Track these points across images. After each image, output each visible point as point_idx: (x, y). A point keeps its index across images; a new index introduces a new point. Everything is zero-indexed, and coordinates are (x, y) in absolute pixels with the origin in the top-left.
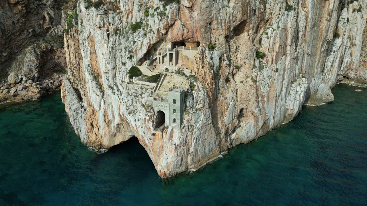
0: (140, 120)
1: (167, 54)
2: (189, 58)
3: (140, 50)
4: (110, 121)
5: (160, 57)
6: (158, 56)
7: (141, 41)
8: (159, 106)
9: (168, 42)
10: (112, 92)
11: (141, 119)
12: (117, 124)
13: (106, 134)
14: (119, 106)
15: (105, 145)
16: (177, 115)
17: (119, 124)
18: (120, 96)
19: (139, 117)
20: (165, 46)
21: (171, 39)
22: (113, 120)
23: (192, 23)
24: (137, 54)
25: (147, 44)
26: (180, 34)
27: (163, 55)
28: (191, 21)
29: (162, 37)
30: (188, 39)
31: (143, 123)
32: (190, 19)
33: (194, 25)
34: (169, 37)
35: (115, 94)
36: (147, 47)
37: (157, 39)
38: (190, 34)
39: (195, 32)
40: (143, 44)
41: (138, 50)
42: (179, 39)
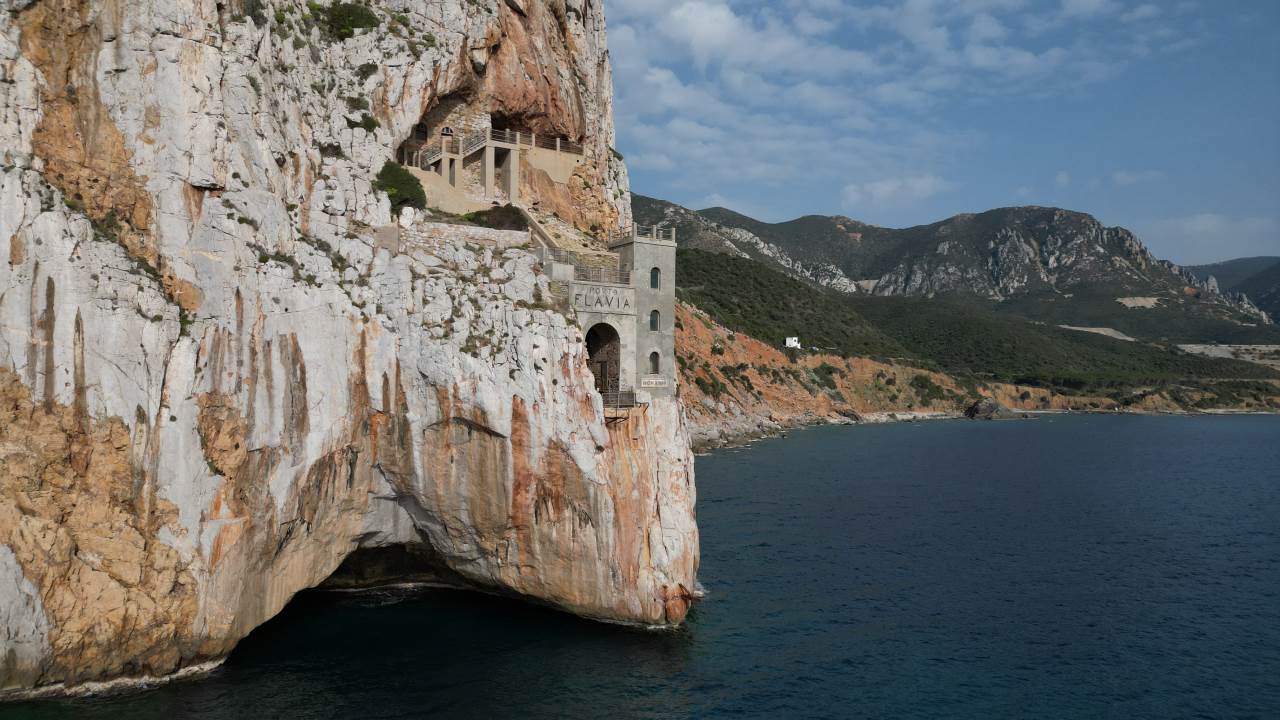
0: (541, 364)
1: (484, 148)
2: (553, 179)
3: (400, 107)
5: (452, 161)
6: (445, 156)
7: (404, 69)
8: (599, 301)
9: (481, 106)
10: (297, 277)
11: (544, 359)
12: (320, 461)
13: (225, 548)
14: (356, 341)
15: (205, 632)
16: (663, 337)
17: (331, 456)
18: (356, 290)
19: (536, 350)
20: (466, 120)
21: (493, 97)
22: (291, 438)
23: (539, 66)
24: (388, 118)
25: (425, 89)
26: (520, 86)
27: (467, 154)
28: (535, 58)
29: (469, 80)
30: (533, 117)
31: (559, 376)
32: (532, 52)
33: (545, 74)
34: (489, 85)
35: (319, 286)
36: (423, 102)
37: (458, 79)
38: (541, 98)
39: (550, 97)
40: (407, 84)
41: (392, 104)
42: (516, 105)
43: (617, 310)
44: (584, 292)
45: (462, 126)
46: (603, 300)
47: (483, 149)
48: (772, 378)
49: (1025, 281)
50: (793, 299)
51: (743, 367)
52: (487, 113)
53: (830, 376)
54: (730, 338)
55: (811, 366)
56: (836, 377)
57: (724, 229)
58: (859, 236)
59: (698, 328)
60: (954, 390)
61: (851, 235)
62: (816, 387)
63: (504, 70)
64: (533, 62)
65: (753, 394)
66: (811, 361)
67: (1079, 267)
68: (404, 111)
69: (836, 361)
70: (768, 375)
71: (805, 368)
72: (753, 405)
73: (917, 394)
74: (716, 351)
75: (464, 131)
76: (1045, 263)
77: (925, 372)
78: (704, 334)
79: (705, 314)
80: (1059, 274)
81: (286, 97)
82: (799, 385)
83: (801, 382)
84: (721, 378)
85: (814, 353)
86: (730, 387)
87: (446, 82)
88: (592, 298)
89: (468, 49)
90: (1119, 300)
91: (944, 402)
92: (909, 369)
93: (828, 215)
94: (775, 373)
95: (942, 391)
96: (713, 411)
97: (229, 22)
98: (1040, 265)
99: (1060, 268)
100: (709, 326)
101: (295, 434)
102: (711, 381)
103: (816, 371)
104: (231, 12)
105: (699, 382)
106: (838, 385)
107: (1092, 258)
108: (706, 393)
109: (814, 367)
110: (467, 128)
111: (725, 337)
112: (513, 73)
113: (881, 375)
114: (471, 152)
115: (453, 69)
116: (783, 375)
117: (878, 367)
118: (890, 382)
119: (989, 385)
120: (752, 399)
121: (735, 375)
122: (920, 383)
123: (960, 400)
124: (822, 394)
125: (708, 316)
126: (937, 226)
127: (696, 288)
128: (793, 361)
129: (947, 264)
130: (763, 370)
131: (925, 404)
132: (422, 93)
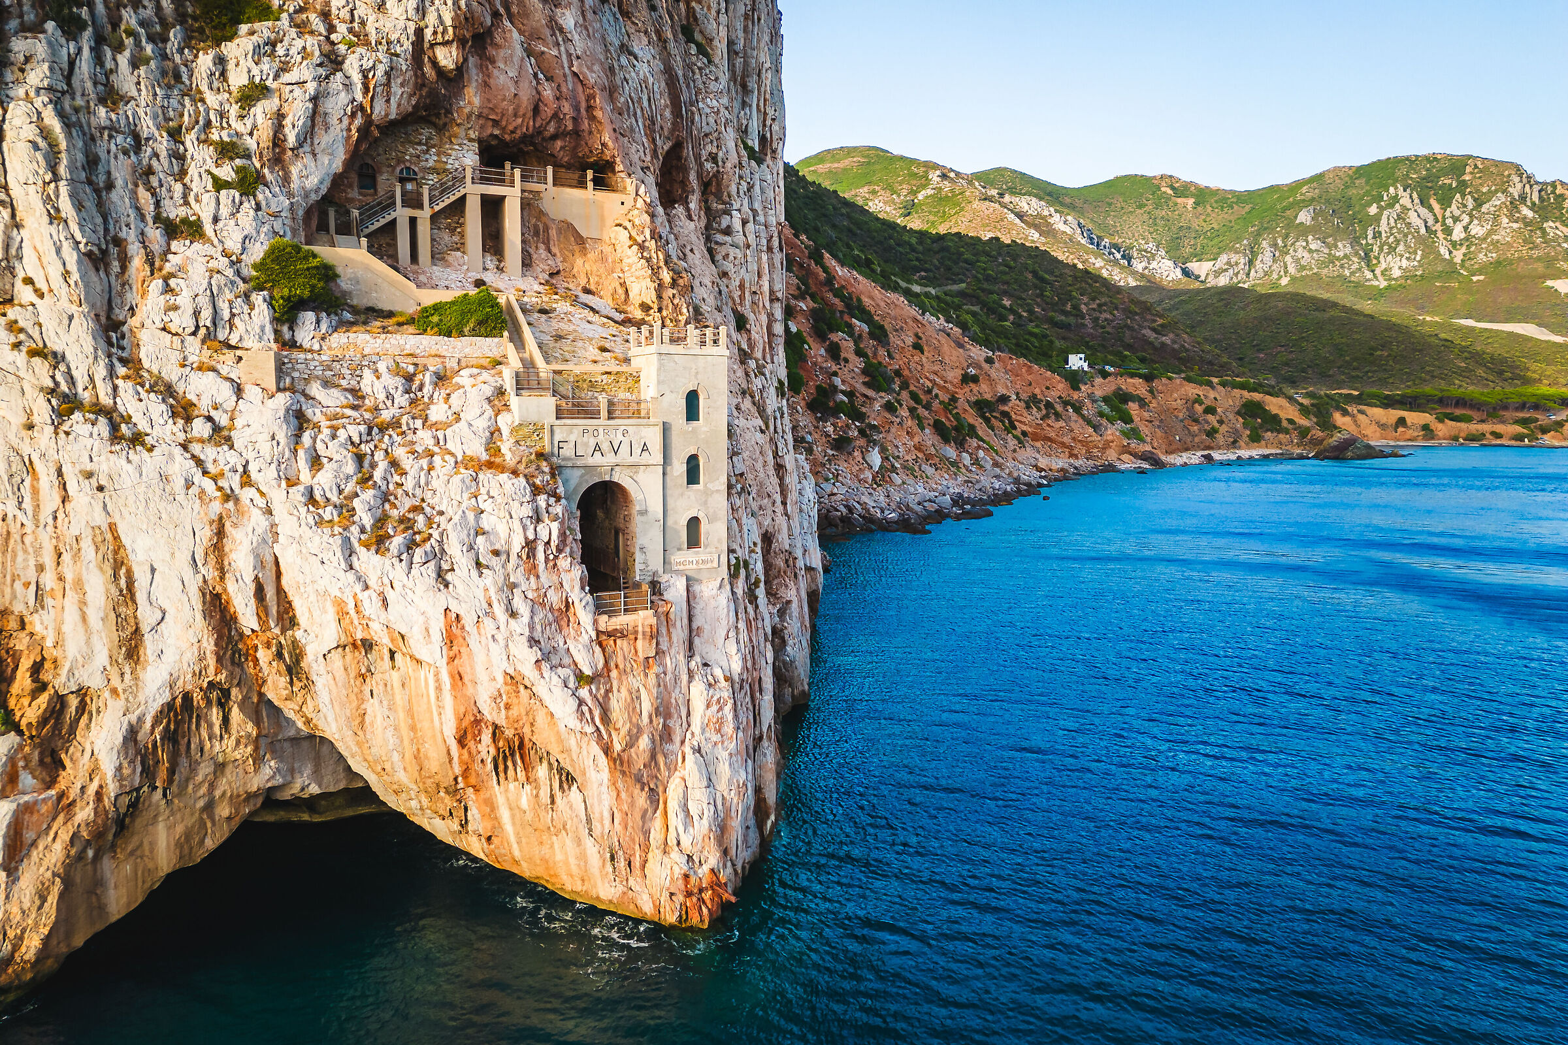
0: (490, 560)
1: (464, 197)
2: (584, 235)
3: (307, 148)
4: (73, 702)
5: (413, 221)
6: (402, 214)
7: (311, 87)
8: (597, 448)
9: (461, 131)
10: (115, 436)
11: (495, 553)
12: (170, 706)
14: (206, 534)
16: (707, 493)
17: (187, 697)
18: (209, 453)
20: (438, 154)
21: (479, 116)
22: (122, 674)
23: (564, 57)
24: (283, 169)
25: (353, 115)
26: (526, 95)
27: (437, 208)
28: (558, 44)
29: (433, 93)
30: (554, 137)
31: (517, 577)
32: (553, 34)
33: (575, 69)
34: (472, 98)
35: (151, 449)
36: (349, 137)
37: (411, 95)
38: (567, 108)
39: (583, 105)
40: (321, 109)
41: (291, 146)
42: (520, 125)
43: (631, 460)
44: (572, 438)
45: (431, 164)
46: (605, 446)
47: (463, 199)
48: (1044, 412)
49: (1418, 258)
50: (1085, 299)
51: (1004, 399)
52: (471, 140)
53: (1125, 407)
54: (989, 361)
55: (1099, 393)
56: (1133, 407)
57: (1007, 198)
58: (1191, 201)
59: (946, 348)
60: (1296, 420)
61: (1179, 200)
62: (1104, 422)
63: (496, 72)
64: (554, 52)
65: (1015, 437)
66: (1102, 387)
67: (1495, 237)
68: (314, 155)
69: (1136, 386)
70: (1039, 409)
71: (1090, 396)
72: (1015, 451)
73: (1245, 426)
74: (967, 379)
75: (434, 170)
76: (1448, 231)
77: (1257, 396)
78: (952, 354)
79: (955, 329)
80: (1468, 247)
81: (113, 148)
82: (1081, 421)
83: (1083, 417)
84: (972, 418)
85: (1106, 376)
86: (982, 429)
87: (388, 101)
88: (586, 445)
89: (426, 45)
90: (1549, 283)
91: (1281, 436)
92: (1237, 392)
93: (1150, 174)
94: (1049, 405)
95: (1280, 421)
96: (955, 464)
97: (16, 33)
98: (1440, 235)
99: (1468, 239)
100: (960, 346)
101: (127, 670)
102: (955, 423)
103: (1106, 399)
104: (21, 16)
105: (939, 427)
106: (1136, 419)
107: (1515, 225)
108: (946, 440)
109: (1104, 393)
110: (438, 165)
111: (982, 359)
112: (511, 75)
113: (1198, 400)
114: (442, 205)
115: (399, 81)
116: (1059, 408)
117: (1192, 390)
118: (1210, 410)
119: (1350, 409)
120: (1012, 443)
121: (991, 411)
122: (1251, 411)
123: (1303, 432)
124: (1113, 431)
125: (960, 331)
126: (1300, 184)
127: (955, 287)
128: (1076, 388)
129: (1310, 238)
130: (1032, 402)
131: (1255, 439)
132: (346, 121)
